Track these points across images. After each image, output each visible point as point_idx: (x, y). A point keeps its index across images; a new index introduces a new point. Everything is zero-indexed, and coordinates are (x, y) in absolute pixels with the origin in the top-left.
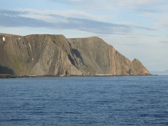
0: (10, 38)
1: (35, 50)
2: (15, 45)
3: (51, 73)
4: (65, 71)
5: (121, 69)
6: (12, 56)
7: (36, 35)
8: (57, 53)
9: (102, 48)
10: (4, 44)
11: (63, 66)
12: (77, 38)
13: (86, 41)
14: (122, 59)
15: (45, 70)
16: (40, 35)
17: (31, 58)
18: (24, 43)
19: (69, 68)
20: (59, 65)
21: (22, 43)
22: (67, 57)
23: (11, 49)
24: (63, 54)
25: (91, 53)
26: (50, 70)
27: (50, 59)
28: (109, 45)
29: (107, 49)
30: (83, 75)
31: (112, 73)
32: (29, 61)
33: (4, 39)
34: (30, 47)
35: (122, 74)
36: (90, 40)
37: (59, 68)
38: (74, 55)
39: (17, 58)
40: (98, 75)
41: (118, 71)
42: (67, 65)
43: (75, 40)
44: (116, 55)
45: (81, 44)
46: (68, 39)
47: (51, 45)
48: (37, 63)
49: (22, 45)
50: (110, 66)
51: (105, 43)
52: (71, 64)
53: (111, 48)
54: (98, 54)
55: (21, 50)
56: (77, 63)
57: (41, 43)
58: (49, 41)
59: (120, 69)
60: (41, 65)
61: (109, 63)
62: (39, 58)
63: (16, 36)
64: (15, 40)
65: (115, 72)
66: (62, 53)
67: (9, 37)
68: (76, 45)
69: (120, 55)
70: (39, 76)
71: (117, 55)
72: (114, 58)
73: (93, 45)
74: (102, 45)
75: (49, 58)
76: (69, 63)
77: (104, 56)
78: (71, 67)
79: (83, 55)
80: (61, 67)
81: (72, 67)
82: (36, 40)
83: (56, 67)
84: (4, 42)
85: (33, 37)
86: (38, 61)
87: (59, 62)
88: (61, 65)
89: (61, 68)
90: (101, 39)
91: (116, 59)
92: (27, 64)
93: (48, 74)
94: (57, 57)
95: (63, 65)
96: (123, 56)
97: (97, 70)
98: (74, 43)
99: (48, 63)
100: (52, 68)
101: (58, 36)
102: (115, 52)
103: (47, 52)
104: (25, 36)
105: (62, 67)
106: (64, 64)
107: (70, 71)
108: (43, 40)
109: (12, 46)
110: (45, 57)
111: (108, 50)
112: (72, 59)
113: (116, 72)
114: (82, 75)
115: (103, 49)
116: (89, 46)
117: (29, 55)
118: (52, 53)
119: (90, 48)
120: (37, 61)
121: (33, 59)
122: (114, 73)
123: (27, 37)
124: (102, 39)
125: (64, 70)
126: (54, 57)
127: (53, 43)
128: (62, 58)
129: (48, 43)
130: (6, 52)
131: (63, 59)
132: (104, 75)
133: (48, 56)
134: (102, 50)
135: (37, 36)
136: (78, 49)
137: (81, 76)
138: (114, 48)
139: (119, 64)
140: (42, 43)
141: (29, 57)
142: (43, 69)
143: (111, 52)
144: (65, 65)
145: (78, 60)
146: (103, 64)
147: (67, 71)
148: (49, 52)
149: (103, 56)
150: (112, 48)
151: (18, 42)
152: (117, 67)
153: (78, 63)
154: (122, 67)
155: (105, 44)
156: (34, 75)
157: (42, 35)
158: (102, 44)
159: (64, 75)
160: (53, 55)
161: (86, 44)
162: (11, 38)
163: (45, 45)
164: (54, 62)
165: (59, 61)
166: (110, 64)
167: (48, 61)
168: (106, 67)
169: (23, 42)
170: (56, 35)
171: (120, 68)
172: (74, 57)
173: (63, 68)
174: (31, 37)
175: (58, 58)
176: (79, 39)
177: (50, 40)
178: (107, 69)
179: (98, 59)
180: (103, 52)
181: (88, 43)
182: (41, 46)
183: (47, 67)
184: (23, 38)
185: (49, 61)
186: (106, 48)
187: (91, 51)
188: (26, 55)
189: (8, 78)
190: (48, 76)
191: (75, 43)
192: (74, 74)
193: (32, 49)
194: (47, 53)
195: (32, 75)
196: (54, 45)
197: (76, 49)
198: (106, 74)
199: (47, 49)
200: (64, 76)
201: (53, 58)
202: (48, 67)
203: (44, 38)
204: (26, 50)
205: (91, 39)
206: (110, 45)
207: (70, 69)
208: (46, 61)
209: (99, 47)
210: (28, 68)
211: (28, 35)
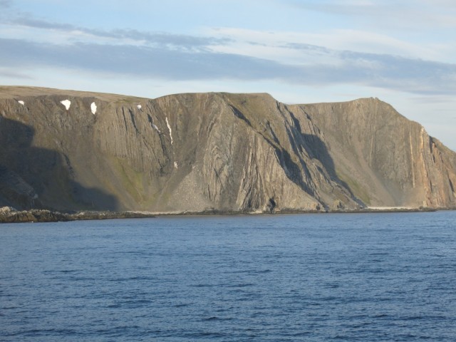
0: (110, 106)
1: (184, 138)
2: (123, 124)
3: (226, 205)
4: (267, 199)
5: (445, 191)
6: (116, 155)
7: (188, 94)
8: (245, 146)
9: (390, 130)
10: (95, 122)
11: (261, 184)
12: (320, 104)
13: (343, 112)
14: (448, 161)
15: (208, 196)
16: (199, 94)
17: (169, 162)
18: (150, 120)
19: (278, 190)
20: (248, 182)
21: (146, 117)
22: (274, 157)
23: (114, 137)
24: (262, 150)
25: (359, 147)
26: (223, 194)
27: (224, 164)
28: (409, 121)
29: (403, 133)
30: (318, 208)
31: (419, 203)
32: (164, 170)
33: (94, 108)
34: (170, 131)
35: (446, 204)
36: (355, 109)
37: (250, 190)
38: (301, 151)
39: (129, 163)
40: (374, 208)
41: (435, 195)
42: (273, 180)
43: (313, 109)
44: (429, 151)
45: (329, 120)
46: (292, 106)
47: (228, 123)
48: (187, 177)
49: (144, 123)
50: (412, 183)
51: (398, 115)
52: (285, 177)
53: (417, 131)
54: (379, 147)
55: (142, 140)
56: (309, 176)
57: (200, 118)
58: (222, 111)
59: (442, 191)
60: (198, 181)
61: (409, 173)
62: (193, 161)
63: (130, 100)
64: (126, 110)
65: (427, 199)
66: (260, 146)
67: (107, 103)
68: (315, 122)
69: (441, 149)
70: (189, 213)
71: (435, 150)
72: (424, 157)
73: (364, 122)
74: (391, 123)
75: (220, 162)
76: (280, 175)
77: (397, 153)
78: (285, 187)
79: (335, 153)
80: (255, 185)
81: (290, 186)
82: (187, 109)
83: (241, 187)
84: (95, 117)
85: (177, 102)
86: (190, 170)
87: (249, 171)
88: (256, 182)
89: (256, 190)
90: (389, 105)
91: (430, 161)
92: (157, 178)
93: (217, 208)
94: (244, 157)
95: (261, 181)
96: (452, 152)
97: (374, 196)
98: (309, 118)
99: (217, 176)
100: (230, 190)
101: (254, 97)
102: (428, 142)
103: (214, 143)
104: (155, 100)
105: (259, 186)
106: (264, 178)
107: (281, 198)
108: (206, 110)
109: (116, 128)
110: (211, 159)
111: (408, 136)
112: (294, 164)
113: (429, 199)
114: (315, 209)
115: (392, 132)
116: (354, 125)
117: (165, 153)
118: (230, 145)
119: (356, 131)
120: (186, 169)
121: (176, 165)
122: (422, 202)
123: (160, 103)
124: (391, 105)
125: (265, 194)
126: (237, 158)
127: (233, 116)
128: (260, 160)
129: (219, 118)
130: (99, 145)
131: (261, 164)
132: (390, 208)
133: (217, 155)
134: (391, 137)
135: (190, 97)
136: (321, 136)
137: (311, 212)
138: (424, 130)
139: (438, 176)
140: (204, 119)
141: (163, 159)
142: (204, 193)
143: (417, 141)
144: (268, 179)
145: (313, 165)
146: (392, 175)
147: (273, 198)
148: (222, 143)
149: (394, 153)
150: (420, 131)
151: (132, 115)
152: (433, 184)
153: (312, 174)
154: (448, 184)
155: (398, 120)
156: (175, 210)
157: (203, 95)
158: (391, 119)
159: (265, 209)
160: (232, 152)
161: (344, 119)
162: (113, 105)
163: (213, 124)
164: (234, 173)
165: (249, 168)
166: (411, 176)
167: (218, 169)
168: (400, 186)
169: (149, 116)
170: (247, 94)
171: (443, 186)
172: (300, 157)
173: (262, 190)
174: (173, 100)
175: (248, 161)
176: (324, 105)
177: (224, 108)
178: (405, 190)
179: (378, 163)
180: (394, 141)
181: (350, 117)
182: (201, 126)
183: (216, 188)
184: (150, 106)
185: (221, 169)
186: (401, 131)
187: (360, 141)
188: (156, 152)
189: (39, 221)
190: (214, 212)
191: (312, 117)
192: (292, 206)
193: (175, 134)
194: (216, 147)
195: (172, 209)
196: (236, 122)
197: (314, 133)
198: (400, 205)
199: (216, 134)
200: (264, 212)
201: (231, 162)
202: (219, 188)
203: (208, 105)
204: (157, 138)
205: (359, 105)
206: (413, 122)
207: (282, 191)
208: (210, 170)
209: (381, 128)
210: (160, 190)
211: (165, 97)
